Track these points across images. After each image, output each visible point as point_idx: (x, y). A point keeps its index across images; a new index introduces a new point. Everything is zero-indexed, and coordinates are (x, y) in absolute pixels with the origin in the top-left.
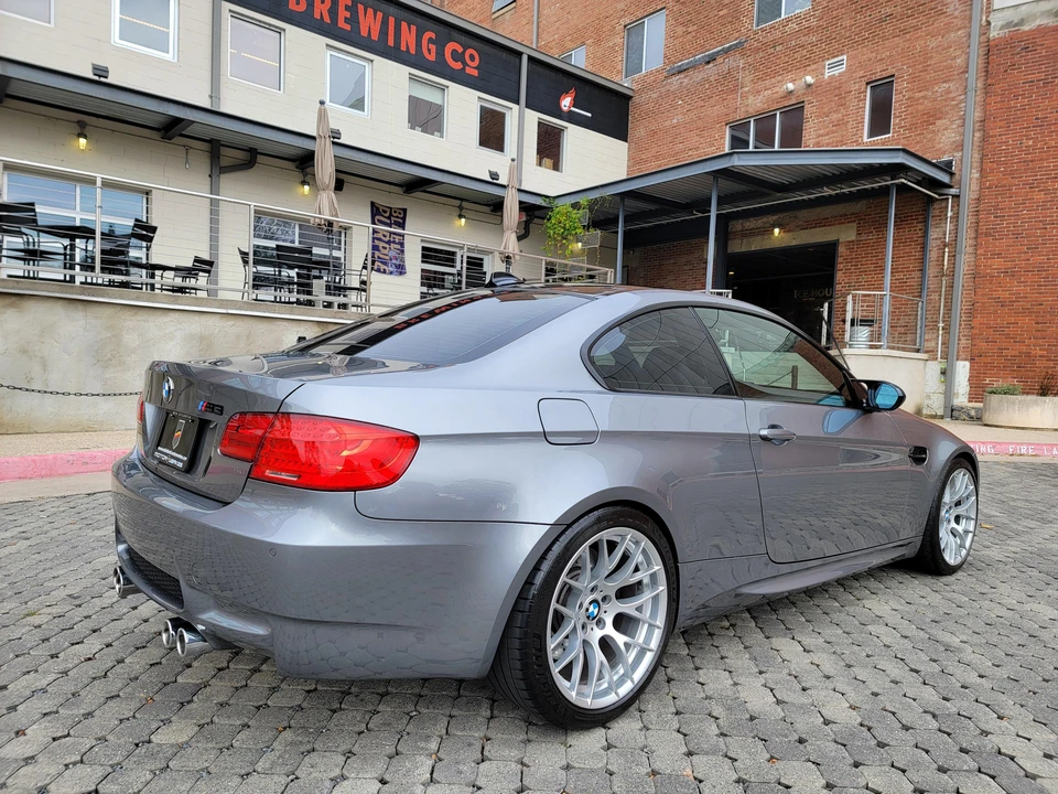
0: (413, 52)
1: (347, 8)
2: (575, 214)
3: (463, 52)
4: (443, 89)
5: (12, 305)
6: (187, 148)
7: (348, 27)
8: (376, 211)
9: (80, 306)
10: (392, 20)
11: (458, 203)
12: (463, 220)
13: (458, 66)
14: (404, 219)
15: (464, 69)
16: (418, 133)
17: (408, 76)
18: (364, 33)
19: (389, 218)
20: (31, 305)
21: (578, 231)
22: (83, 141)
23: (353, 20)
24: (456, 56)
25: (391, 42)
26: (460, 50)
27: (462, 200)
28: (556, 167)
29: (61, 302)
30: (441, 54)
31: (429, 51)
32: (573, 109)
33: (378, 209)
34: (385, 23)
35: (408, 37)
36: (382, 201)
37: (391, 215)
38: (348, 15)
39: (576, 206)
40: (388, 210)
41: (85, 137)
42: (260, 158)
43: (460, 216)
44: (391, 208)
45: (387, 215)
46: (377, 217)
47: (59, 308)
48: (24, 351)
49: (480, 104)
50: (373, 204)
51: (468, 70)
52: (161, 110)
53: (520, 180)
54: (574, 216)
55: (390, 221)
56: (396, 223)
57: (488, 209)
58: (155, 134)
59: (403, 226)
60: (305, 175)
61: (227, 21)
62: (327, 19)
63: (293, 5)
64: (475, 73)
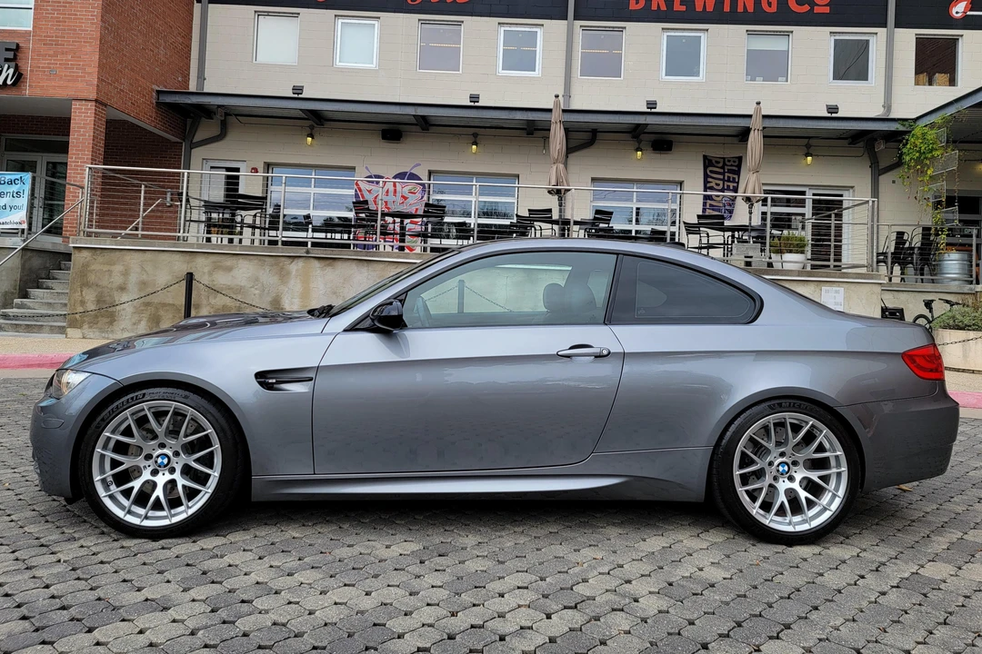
0: (751, 9)
2: (931, 134)
4: (787, 34)
5: (329, 265)
6: (545, 139)
7: (683, 8)
8: (708, 162)
9: (365, 264)
11: (803, 142)
12: (809, 159)
13: (806, 8)
14: (739, 166)
15: (812, 9)
16: (759, 82)
17: (745, 33)
18: (699, 8)
19: (723, 168)
20: (339, 265)
21: (936, 153)
22: (474, 147)
25: (727, 8)
27: (809, 138)
28: (952, 82)
29: (355, 262)
30: (783, 4)
31: (770, 4)
32: (969, 13)
33: (710, 161)
36: (715, 153)
37: (724, 164)
39: (932, 126)
40: (722, 161)
41: (476, 145)
42: (599, 136)
43: (807, 155)
44: (724, 158)
45: (721, 165)
46: (710, 169)
47: (354, 266)
48: (335, 293)
49: (833, 38)
50: (705, 157)
51: (817, 10)
52: (511, 117)
53: (888, 106)
54: (929, 137)
55: (722, 170)
56: (730, 171)
57: (845, 142)
58: (523, 133)
59: (738, 173)
60: (640, 142)
61: (579, 35)
62: (664, 8)
63: (633, 6)
64: (827, 10)
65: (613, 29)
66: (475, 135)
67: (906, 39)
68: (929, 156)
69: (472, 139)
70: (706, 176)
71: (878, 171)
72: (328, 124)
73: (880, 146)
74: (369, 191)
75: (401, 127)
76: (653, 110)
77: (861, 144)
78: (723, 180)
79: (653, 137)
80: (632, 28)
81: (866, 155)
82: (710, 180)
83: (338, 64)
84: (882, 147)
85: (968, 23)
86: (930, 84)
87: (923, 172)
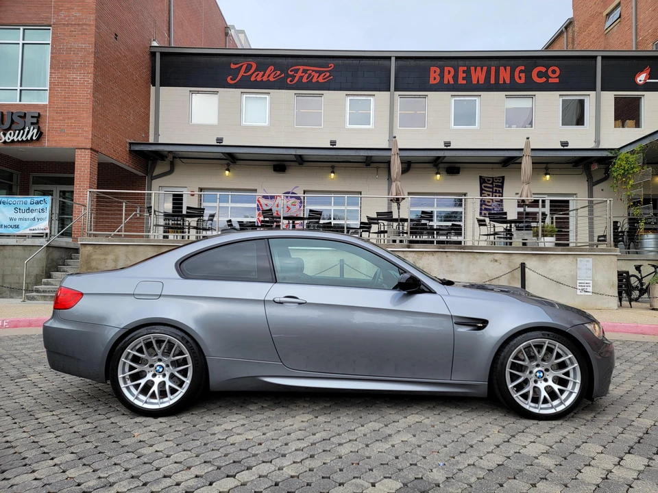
0: (508, 81)
1: (464, 72)
2: (632, 158)
3: (547, 71)
4: (532, 97)
6: (377, 168)
7: (465, 82)
8: (482, 180)
10: (493, 69)
11: (544, 166)
12: (548, 176)
13: (544, 79)
14: (503, 183)
15: (548, 80)
16: (513, 129)
17: (505, 97)
18: (475, 82)
19: (492, 184)
22: (332, 175)
23: (468, 77)
24: (540, 75)
25: (493, 81)
26: (544, 69)
27: (547, 163)
30: (529, 77)
31: (520, 78)
32: (649, 81)
33: (485, 179)
34: (489, 72)
35: (505, 75)
36: (486, 174)
37: (493, 182)
38: (465, 75)
39: (633, 152)
40: (491, 179)
41: (334, 173)
42: (412, 165)
43: (546, 174)
44: (493, 178)
45: (490, 182)
46: (484, 185)
49: (561, 99)
50: (481, 177)
51: (551, 80)
52: (357, 154)
53: (597, 141)
54: (631, 160)
55: (493, 186)
56: (497, 186)
57: (570, 166)
58: (363, 165)
59: (502, 187)
60: (438, 169)
61: (398, 101)
62: (452, 82)
63: (432, 82)
64: (557, 80)
65: (420, 97)
66: (333, 167)
67: (609, 98)
68: (631, 172)
69: (331, 170)
70: (481, 190)
71: (592, 183)
72: (239, 162)
73: (595, 167)
74: (266, 205)
75: (286, 163)
76: (448, 147)
77: (581, 167)
78: (492, 192)
79: (447, 165)
80: (432, 95)
81: (584, 173)
82: (484, 192)
83: (244, 123)
84: (597, 167)
85: (648, 87)
86: (623, 127)
87: (626, 183)
